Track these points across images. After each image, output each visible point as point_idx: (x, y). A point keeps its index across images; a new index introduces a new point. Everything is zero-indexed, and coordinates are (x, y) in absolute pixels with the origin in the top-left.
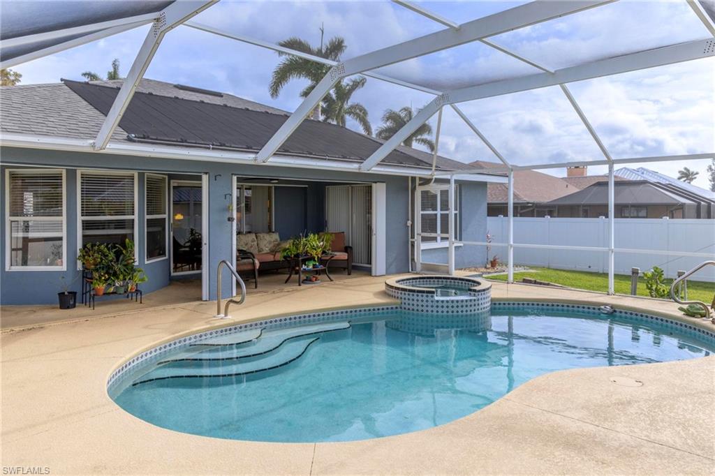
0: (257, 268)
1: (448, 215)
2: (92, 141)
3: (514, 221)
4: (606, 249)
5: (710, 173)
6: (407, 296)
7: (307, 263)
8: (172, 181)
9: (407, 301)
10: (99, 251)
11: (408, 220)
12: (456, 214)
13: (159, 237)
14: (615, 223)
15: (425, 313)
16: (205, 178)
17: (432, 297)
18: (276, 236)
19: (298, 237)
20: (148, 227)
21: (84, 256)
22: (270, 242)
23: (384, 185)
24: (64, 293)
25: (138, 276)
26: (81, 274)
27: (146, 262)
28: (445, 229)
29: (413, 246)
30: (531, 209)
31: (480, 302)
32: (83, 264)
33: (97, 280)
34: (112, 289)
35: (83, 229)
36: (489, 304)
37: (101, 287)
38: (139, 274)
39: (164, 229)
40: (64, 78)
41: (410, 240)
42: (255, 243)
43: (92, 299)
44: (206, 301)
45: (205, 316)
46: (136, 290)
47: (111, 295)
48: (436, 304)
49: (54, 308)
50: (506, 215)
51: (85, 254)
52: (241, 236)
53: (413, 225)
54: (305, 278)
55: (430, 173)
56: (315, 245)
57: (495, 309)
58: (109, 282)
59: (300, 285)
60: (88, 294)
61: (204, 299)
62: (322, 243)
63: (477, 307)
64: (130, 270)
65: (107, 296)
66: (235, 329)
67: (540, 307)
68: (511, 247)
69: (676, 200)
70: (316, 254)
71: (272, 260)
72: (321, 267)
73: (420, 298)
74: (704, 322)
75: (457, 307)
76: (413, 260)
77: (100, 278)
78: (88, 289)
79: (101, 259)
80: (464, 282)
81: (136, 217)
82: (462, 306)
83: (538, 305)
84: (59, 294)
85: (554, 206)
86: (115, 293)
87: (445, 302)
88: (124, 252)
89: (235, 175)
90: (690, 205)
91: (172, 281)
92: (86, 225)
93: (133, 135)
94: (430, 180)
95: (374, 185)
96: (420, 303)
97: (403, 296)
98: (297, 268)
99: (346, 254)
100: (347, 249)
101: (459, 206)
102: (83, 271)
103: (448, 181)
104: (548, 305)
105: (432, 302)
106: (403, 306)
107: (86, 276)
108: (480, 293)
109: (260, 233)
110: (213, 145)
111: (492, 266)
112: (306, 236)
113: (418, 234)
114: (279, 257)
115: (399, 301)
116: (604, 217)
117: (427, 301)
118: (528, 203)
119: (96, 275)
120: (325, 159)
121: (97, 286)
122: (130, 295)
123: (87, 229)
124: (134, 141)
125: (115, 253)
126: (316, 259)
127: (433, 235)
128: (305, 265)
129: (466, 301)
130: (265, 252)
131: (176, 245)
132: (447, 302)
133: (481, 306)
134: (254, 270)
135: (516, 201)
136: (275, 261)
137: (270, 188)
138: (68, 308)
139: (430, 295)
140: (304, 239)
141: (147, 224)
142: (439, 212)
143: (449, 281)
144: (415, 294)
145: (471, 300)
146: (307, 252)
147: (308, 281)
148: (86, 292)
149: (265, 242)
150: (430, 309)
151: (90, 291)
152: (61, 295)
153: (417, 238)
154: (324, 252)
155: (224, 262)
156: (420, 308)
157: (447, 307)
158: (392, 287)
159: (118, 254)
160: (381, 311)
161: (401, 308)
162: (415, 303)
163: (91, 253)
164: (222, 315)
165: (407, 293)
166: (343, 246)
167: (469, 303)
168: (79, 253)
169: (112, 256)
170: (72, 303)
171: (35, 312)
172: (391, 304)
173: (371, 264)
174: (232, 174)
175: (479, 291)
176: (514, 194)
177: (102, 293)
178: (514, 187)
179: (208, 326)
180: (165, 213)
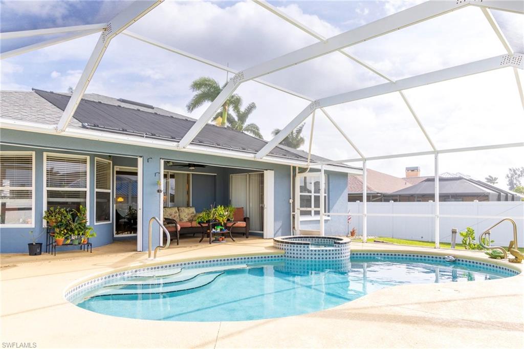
0: (179, 230)
1: (319, 196)
2: (55, 126)
3: (367, 205)
4: (433, 216)
5: (508, 179)
6: (289, 248)
7: (216, 228)
8: (115, 167)
9: (289, 251)
10: (60, 213)
11: (290, 199)
12: (325, 197)
13: (105, 206)
14: (439, 205)
15: (302, 259)
16: (140, 161)
17: (308, 247)
18: (193, 210)
19: (209, 209)
20: (97, 198)
21: (48, 216)
22: (188, 214)
23: (273, 172)
24: (32, 244)
25: (88, 232)
26: (45, 230)
27: (95, 224)
28: (317, 205)
29: (294, 218)
30: (380, 198)
31: (343, 252)
32: (48, 222)
33: (58, 234)
34: (69, 242)
35: (48, 197)
36: (349, 254)
37: (61, 239)
38: (90, 231)
39: (109, 201)
40: (34, 88)
41: (292, 213)
42: (178, 214)
43: (53, 248)
44: (140, 251)
45: (139, 259)
46: (88, 243)
47: (68, 246)
48: (311, 253)
49: (25, 255)
50: (361, 201)
51: (48, 215)
52: (166, 209)
53: (294, 202)
54: (214, 239)
55: (306, 163)
56: (222, 214)
57: (353, 257)
58: (67, 235)
59: (210, 243)
60: (51, 246)
61: (138, 250)
62: (227, 213)
63: (340, 255)
64: (83, 228)
65: (65, 246)
66: (162, 267)
67: (386, 256)
68: (365, 216)
69: (483, 190)
70: (222, 220)
71: (191, 226)
72: (226, 231)
73: (299, 248)
74: (504, 262)
75: (326, 254)
76: (294, 228)
77: (60, 232)
78: (51, 242)
79: (62, 219)
80: (331, 240)
81: (88, 189)
82: (330, 254)
83: (385, 255)
84: (29, 244)
85: (396, 196)
86: (72, 244)
87: (317, 251)
88: (79, 214)
89: (163, 159)
90: (493, 194)
91: (114, 241)
92: (51, 194)
93: (86, 124)
94: (306, 169)
95: (265, 172)
96: (299, 252)
97: (286, 247)
98: (209, 231)
99: (245, 223)
100: (246, 219)
101: (328, 190)
102: (47, 228)
103: (319, 170)
104: (392, 255)
105: (308, 251)
106: (287, 255)
107: (50, 231)
108: (343, 245)
109: (181, 207)
110: (146, 134)
111: (352, 235)
112: (216, 207)
113: (297, 209)
114: (195, 224)
115: (283, 251)
116: (432, 201)
117: (304, 250)
118: (378, 193)
119: (57, 230)
120: (229, 150)
121: (58, 238)
122: (83, 246)
123: (50, 197)
124: (87, 128)
125: (72, 215)
126: (223, 224)
127: (309, 209)
128: (215, 229)
129: (333, 250)
130: (185, 221)
131: (118, 216)
132: (319, 251)
133: (344, 255)
134: (176, 231)
135: (369, 192)
136: (191, 227)
137: (188, 175)
138: (36, 254)
139: (306, 246)
140: (214, 210)
141: (96, 196)
142: (313, 194)
143: (320, 239)
144: (296, 245)
145: (336, 250)
146: (215, 220)
147: (217, 241)
148: (49, 244)
149: (185, 214)
150: (306, 256)
151: (52, 243)
152: (30, 245)
153: (297, 212)
154: (228, 220)
155: (154, 218)
156: (299, 256)
157: (319, 255)
158: (278, 241)
159: (74, 216)
160: (270, 258)
161: (285, 256)
162: (295, 252)
163: (53, 214)
164: (152, 257)
165: (289, 245)
166: (242, 218)
167: (334, 252)
168: (44, 214)
169: (69, 216)
170: (38, 251)
171: (10, 257)
172: (277, 253)
173: (263, 231)
174: (161, 158)
175: (342, 244)
176: (367, 187)
177: (61, 243)
178: (367, 182)
179: (142, 264)
180: (110, 189)
